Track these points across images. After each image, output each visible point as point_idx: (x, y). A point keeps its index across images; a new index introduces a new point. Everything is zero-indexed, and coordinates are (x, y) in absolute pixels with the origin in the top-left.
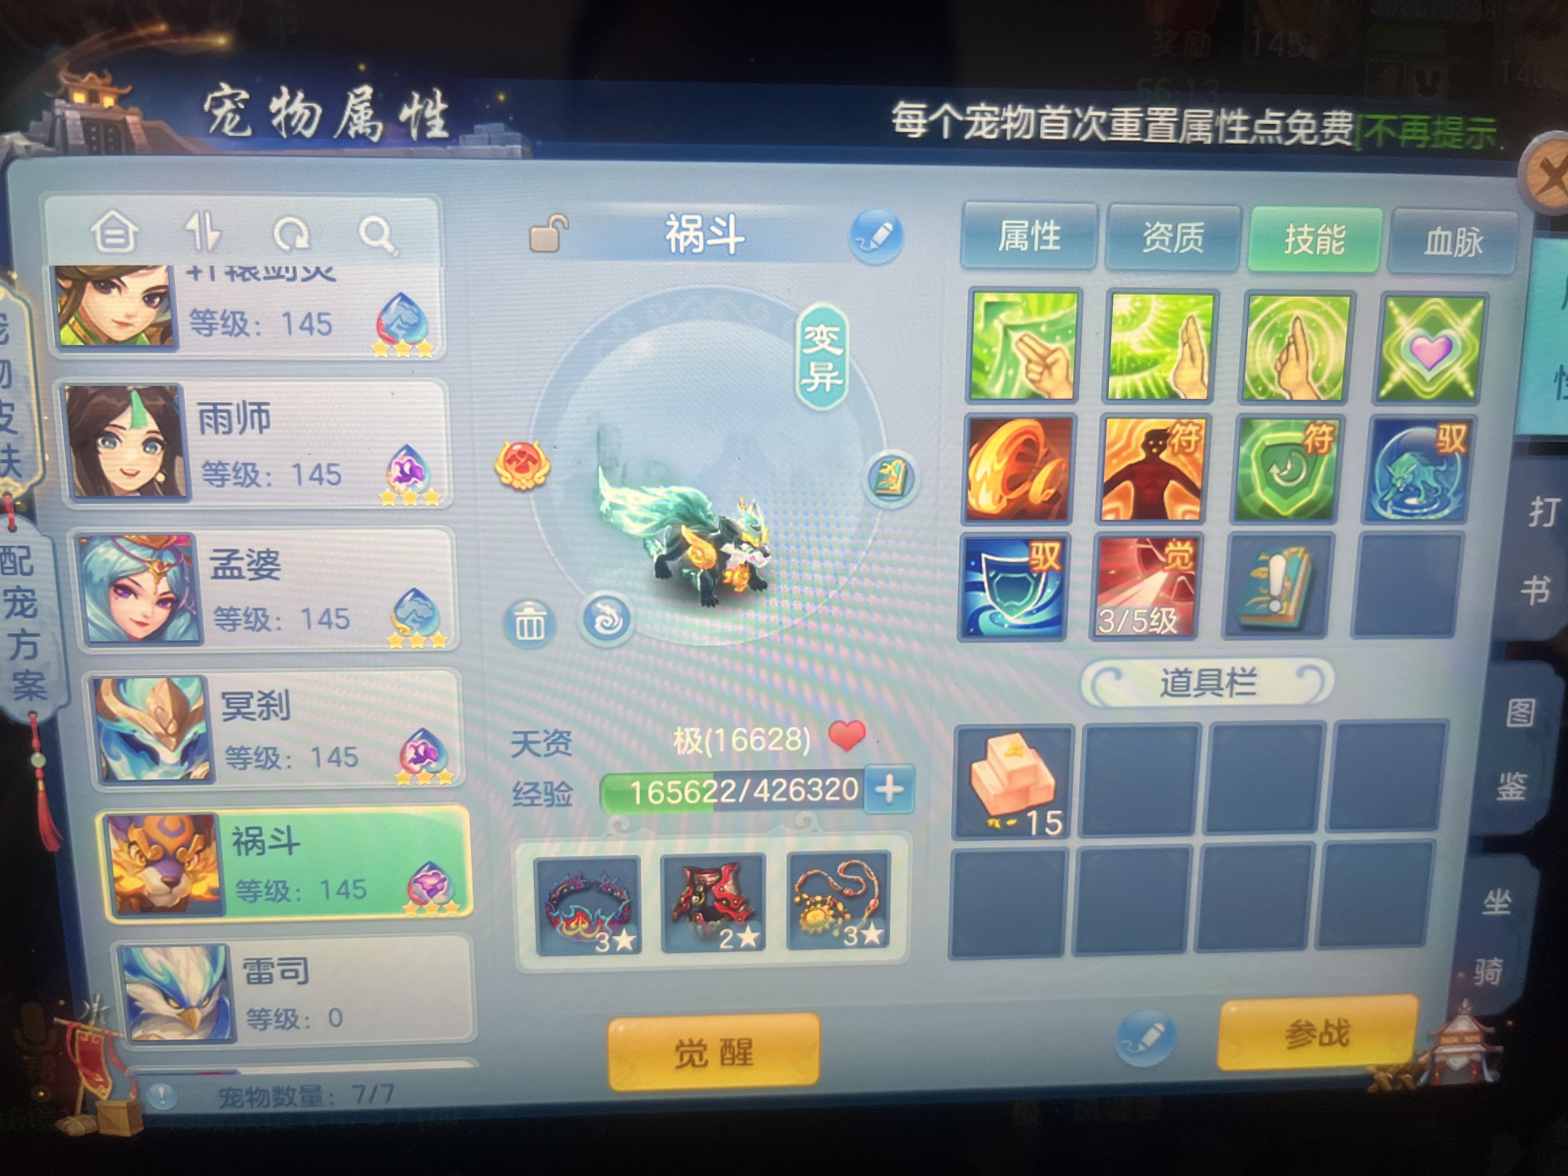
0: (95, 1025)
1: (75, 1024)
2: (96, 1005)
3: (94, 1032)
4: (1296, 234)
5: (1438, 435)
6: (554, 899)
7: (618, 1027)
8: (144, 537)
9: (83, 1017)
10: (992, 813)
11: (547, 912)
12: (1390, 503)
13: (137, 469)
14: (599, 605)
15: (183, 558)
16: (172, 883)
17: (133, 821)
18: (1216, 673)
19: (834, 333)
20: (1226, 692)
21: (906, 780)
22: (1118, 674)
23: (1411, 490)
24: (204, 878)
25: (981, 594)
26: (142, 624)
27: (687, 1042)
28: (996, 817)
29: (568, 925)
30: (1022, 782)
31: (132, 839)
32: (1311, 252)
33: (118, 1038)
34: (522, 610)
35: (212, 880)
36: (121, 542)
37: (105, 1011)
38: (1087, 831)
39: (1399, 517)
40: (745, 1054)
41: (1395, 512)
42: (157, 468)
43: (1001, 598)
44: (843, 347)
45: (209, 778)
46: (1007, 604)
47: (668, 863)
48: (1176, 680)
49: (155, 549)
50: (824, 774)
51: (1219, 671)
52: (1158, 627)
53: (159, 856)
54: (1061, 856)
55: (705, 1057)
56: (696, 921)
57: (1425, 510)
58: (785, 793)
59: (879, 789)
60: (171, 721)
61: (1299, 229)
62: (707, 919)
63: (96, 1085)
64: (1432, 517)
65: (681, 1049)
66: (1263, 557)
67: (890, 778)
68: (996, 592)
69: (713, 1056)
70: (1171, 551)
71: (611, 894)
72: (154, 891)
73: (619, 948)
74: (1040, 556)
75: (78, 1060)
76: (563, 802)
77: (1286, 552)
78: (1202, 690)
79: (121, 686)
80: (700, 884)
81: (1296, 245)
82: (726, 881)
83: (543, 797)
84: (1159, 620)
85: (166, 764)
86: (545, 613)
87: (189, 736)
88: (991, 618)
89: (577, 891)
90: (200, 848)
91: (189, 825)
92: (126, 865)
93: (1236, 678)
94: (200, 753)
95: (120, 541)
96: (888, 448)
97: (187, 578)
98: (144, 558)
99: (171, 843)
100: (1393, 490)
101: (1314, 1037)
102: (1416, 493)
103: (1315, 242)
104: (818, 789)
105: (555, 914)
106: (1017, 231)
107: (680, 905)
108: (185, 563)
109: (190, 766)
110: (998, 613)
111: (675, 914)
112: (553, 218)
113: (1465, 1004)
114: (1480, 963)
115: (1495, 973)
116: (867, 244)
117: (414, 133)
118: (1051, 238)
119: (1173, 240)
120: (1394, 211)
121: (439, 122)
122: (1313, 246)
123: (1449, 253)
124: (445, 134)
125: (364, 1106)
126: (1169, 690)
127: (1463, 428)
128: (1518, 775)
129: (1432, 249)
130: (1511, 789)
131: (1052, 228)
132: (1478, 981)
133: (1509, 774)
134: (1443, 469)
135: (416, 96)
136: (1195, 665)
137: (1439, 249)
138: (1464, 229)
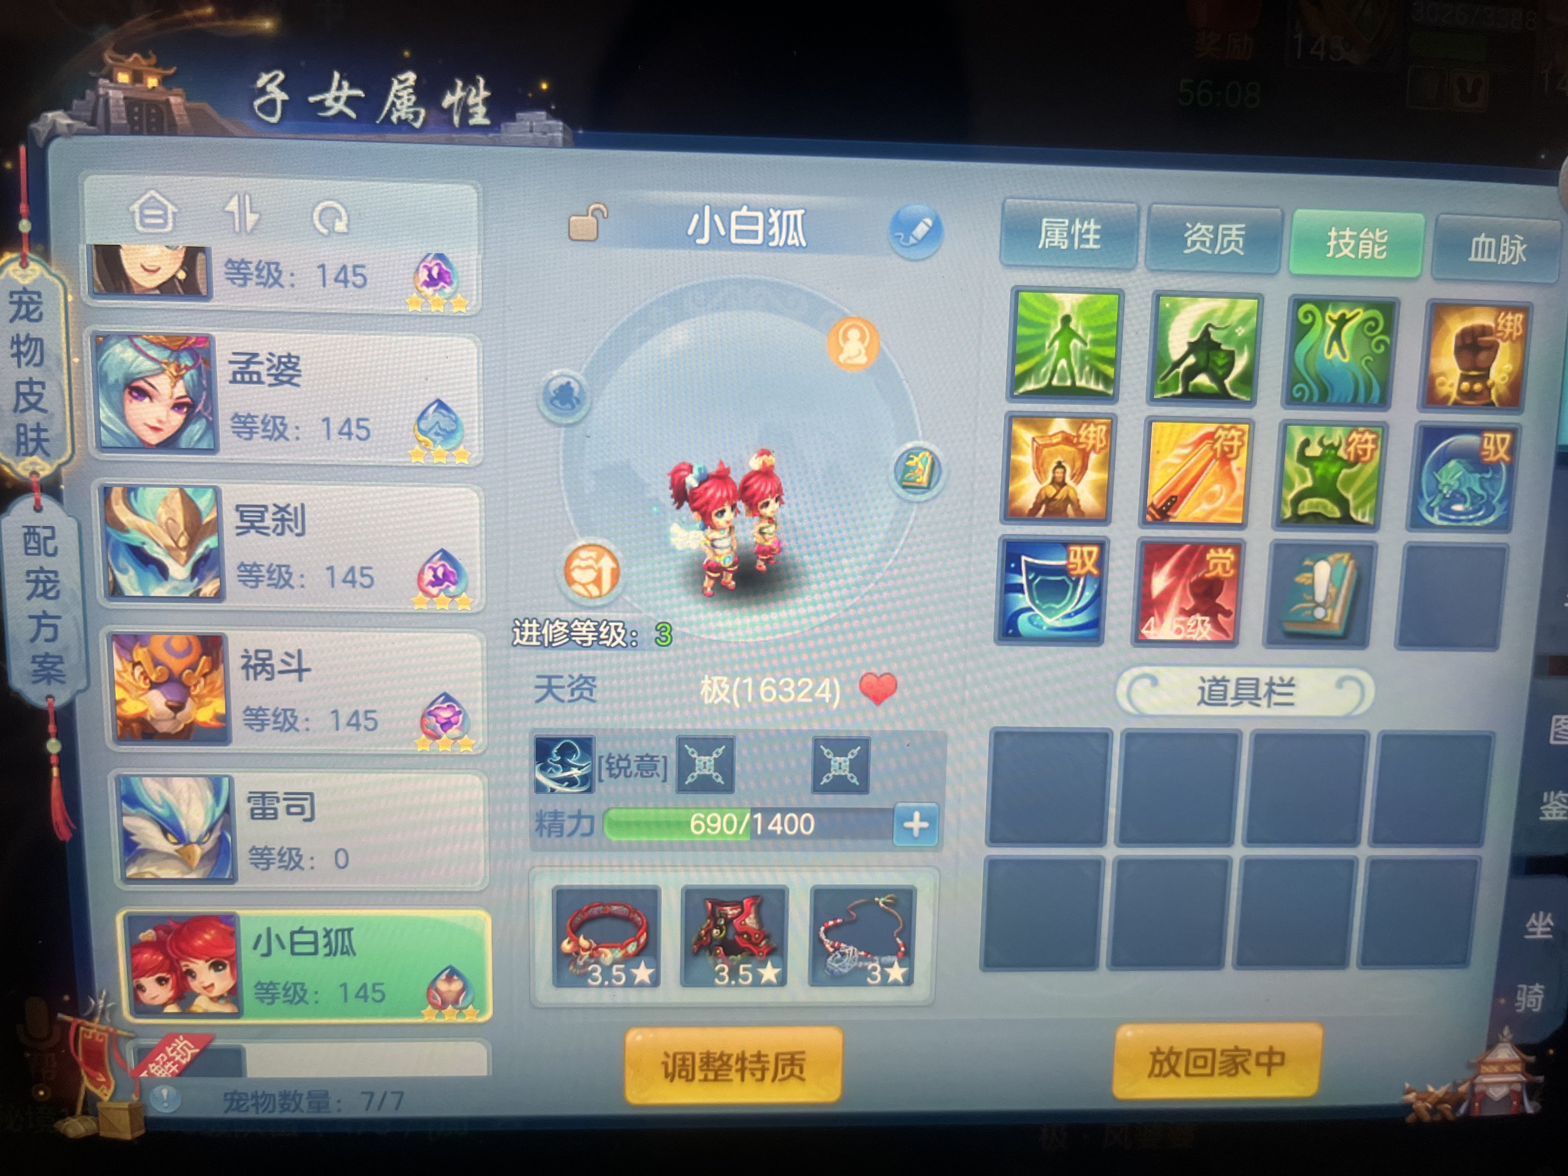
0: (100, 1021)
1: (80, 1020)
2: (101, 1000)
3: (98, 1027)
4: (1338, 238)
5: (1482, 443)
8: (162, 337)
9: (87, 1014)
12: (1437, 509)
13: (158, 264)
15: (201, 361)
16: (177, 708)
17: (138, 639)
18: (1254, 682)
20: (1264, 702)
22: (1154, 681)
23: (1457, 497)
24: (210, 703)
25: (1020, 596)
26: (156, 429)
31: (136, 660)
32: (1353, 256)
33: (123, 1036)
35: (218, 706)
36: (138, 341)
37: (110, 1008)
38: (1124, 840)
39: (1445, 523)
41: (1441, 518)
42: (178, 265)
43: (1041, 600)
45: (219, 596)
46: (1045, 607)
48: (1214, 688)
49: (173, 351)
51: (1257, 680)
53: (165, 678)
54: (1097, 865)
57: (1471, 517)
60: (182, 534)
61: (1341, 233)
63: (98, 1085)
64: (1476, 525)
66: (1307, 563)
68: (1035, 594)
72: (157, 715)
73: (635, 982)
74: (1078, 561)
75: (81, 1059)
77: (1331, 559)
78: (1239, 699)
79: (132, 494)
81: (1338, 249)
85: (174, 579)
87: (200, 550)
88: (1030, 620)
90: (207, 670)
91: (196, 647)
92: (128, 686)
93: (1274, 688)
94: (210, 569)
95: (136, 340)
96: (915, 440)
97: (204, 382)
98: (160, 359)
99: (177, 665)
100: (1439, 497)
102: (1463, 499)
103: (1357, 246)
106: (1057, 229)
108: (203, 366)
109: (201, 580)
110: (1037, 615)
112: (592, 207)
113: (1506, 1031)
114: (1522, 989)
115: (1537, 1000)
116: (907, 240)
117: (456, 119)
118: (1091, 236)
119: (1214, 242)
120: (1438, 217)
121: (481, 110)
122: (1356, 250)
123: (1493, 259)
124: (487, 122)
125: (373, 1113)
126: (1206, 698)
127: (1508, 436)
128: (1561, 794)
129: (1476, 256)
130: (1555, 808)
131: (1093, 226)
132: (1520, 1007)
133: (1552, 793)
134: (1488, 476)
135: (460, 83)
136: (1232, 674)
137: (1483, 256)
138: (1508, 237)
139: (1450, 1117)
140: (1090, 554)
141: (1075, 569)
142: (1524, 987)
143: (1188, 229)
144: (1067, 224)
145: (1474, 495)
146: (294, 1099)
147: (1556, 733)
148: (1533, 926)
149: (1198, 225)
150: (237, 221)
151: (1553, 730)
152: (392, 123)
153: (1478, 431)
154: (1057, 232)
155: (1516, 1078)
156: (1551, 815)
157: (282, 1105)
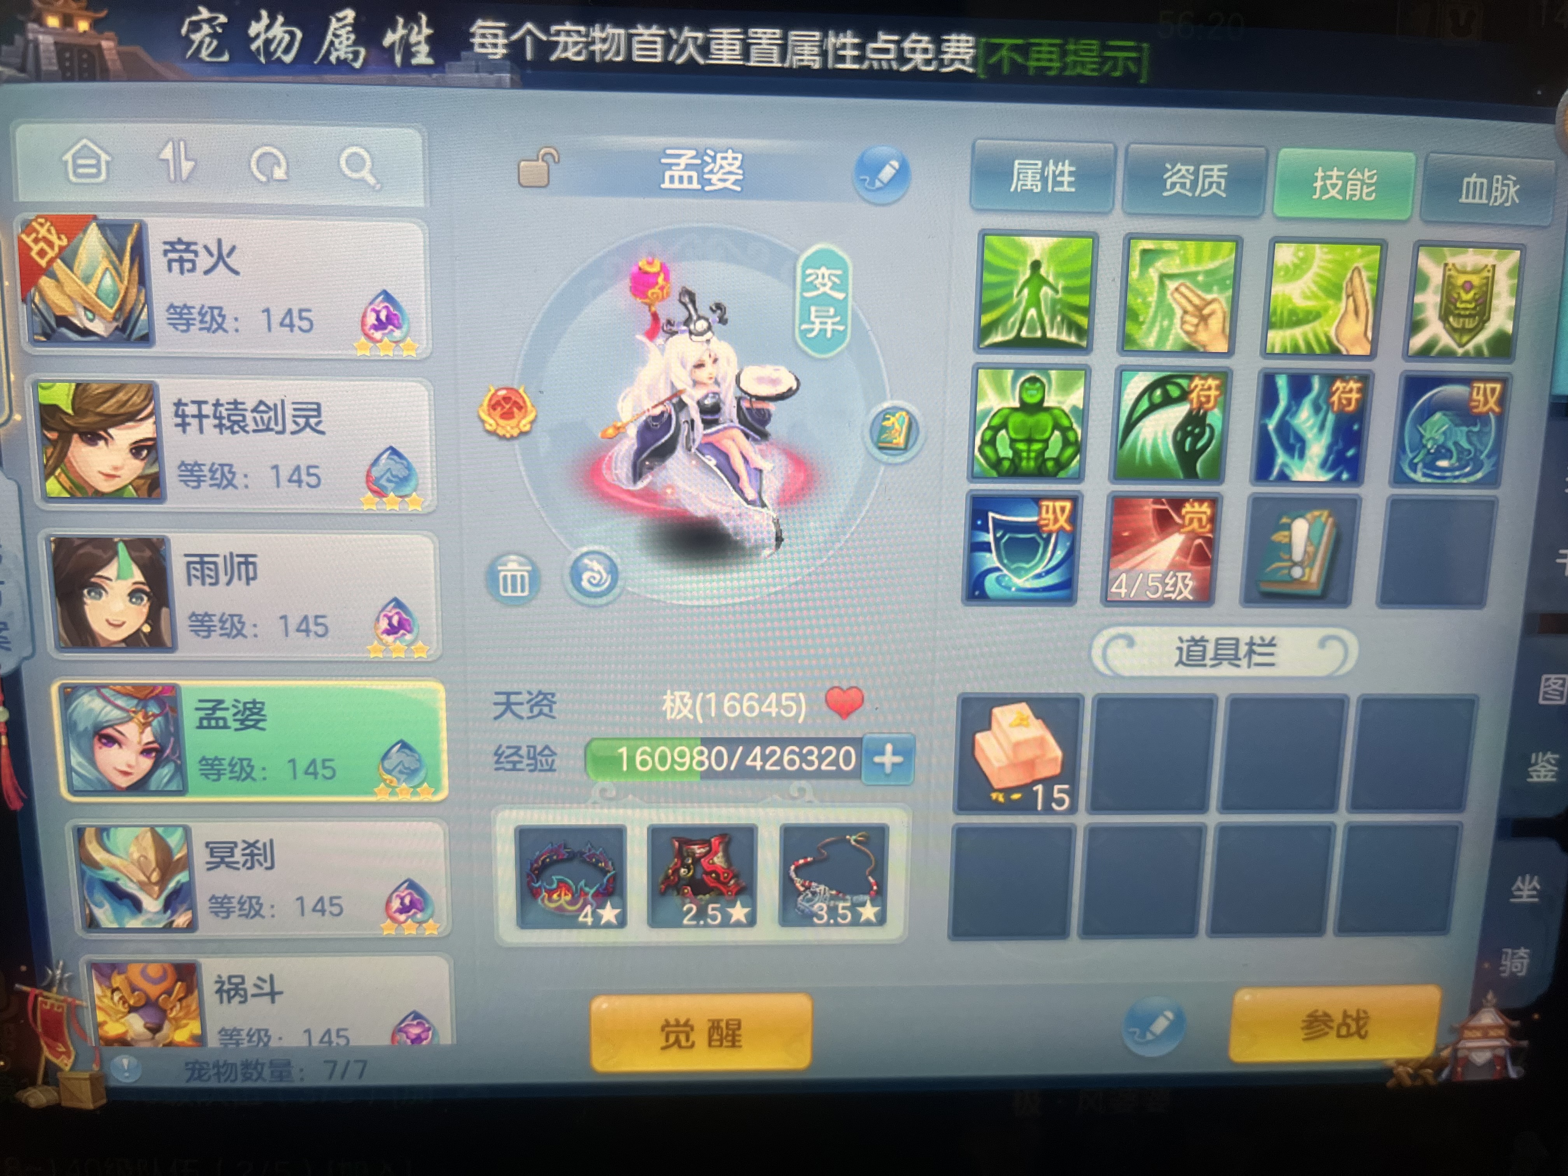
0: (58, 993)
1: (37, 991)
2: (58, 972)
3: (57, 1000)
4: (1324, 178)
5: (1471, 394)
6: (536, 869)
7: (601, 1004)
8: (130, 688)
9: (45, 984)
10: (996, 786)
11: (529, 883)
12: (1420, 466)
13: (122, 618)
14: (586, 561)
15: (167, 708)
16: (155, 1029)
17: (116, 967)
18: (1233, 642)
19: (836, 276)
20: (1244, 662)
21: (906, 750)
22: (1131, 642)
23: (1443, 452)
24: (186, 1025)
25: (988, 555)
26: (125, 773)
27: (672, 1022)
28: (1000, 790)
29: (550, 897)
30: (1027, 754)
31: (115, 985)
32: (1340, 198)
33: (81, 1007)
34: (506, 565)
35: (194, 1027)
36: (107, 693)
37: (68, 978)
38: (1096, 807)
39: (1429, 480)
40: (734, 1036)
41: (1425, 475)
42: (142, 620)
43: (1008, 559)
44: (844, 290)
45: (192, 926)
46: (1014, 566)
47: (656, 833)
48: (1192, 648)
49: (140, 700)
50: (820, 742)
51: (1237, 640)
52: (1173, 592)
53: (143, 1002)
54: (1068, 832)
55: (692, 1037)
56: (684, 894)
57: (1457, 473)
58: (779, 762)
59: (877, 759)
60: (154, 870)
61: (1329, 173)
62: (695, 893)
63: (58, 1055)
64: (1464, 481)
65: (667, 1029)
66: (1285, 520)
67: (889, 748)
68: (1003, 552)
69: (700, 1037)
70: (1187, 513)
71: (595, 865)
73: (603, 922)
74: (1051, 516)
75: (40, 1030)
76: (546, 767)
77: (1309, 516)
78: (1218, 659)
79: (106, 835)
80: (688, 856)
81: (1324, 190)
82: (716, 853)
83: (526, 761)
84: (1175, 585)
85: (147, 912)
86: (529, 568)
87: (172, 885)
88: (998, 580)
89: (560, 861)
90: (182, 995)
91: (171, 972)
93: (1255, 648)
94: (182, 903)
95: (104, 691)
96: (892, 398)
97: (172, 729)
98: (128, 708)
99: (153, 991)
100: (1423, 452)
101: (1331, 1028)
102: (1448, 455)
103: (1345, 186)
104: (813, 758)
105: (537, 885)
106: (1030, 172)
107: (667, 877)
108: (170, 713)
109: (173, 914)
110: (1005, 575)
111: (663, 886)
112: (542, 152)
113: (1490, 996)
114: (1507, 953)
115: (1522, 964)
116: (872, 183)
117: (398, 59)
118: (1066, 179)
119: (1194, 183)
120: (1428, 156)
121: (424, 49)
122: (1343, 191)
123: (1484, 201)
124: (430, 61)
125: (336, 1082)
126: (1184, 659)
127: (1498, 387)
128: (1549, 755)
129: (1467, 197)
130: (1543, 769)
131: (1067, 168)
132: (1504, 972)
133: (1541, 754)
134: (1476, 429)
135: (401, 21)
136: (1212, 634)
137: (1474, 197)
138: (1500, 177)
139: (1431, 1081)
140: (1063, 509)
141: (1047, 525)
142: (1509, 951)
143: (1168, 170)
144: (1040, 166)
145: (1461, 450)
146: (255, 1068)
147: (1545, 693)
148: (1519, 889)
149: (1179, 166)
150: (172, 168)
151: (1542, 689)
152: (330, 63)
153: (1467, 380)
154: (1030, 175)
155: (1500, 1043)
156: (1539, 776)
157: (244, 1074)
